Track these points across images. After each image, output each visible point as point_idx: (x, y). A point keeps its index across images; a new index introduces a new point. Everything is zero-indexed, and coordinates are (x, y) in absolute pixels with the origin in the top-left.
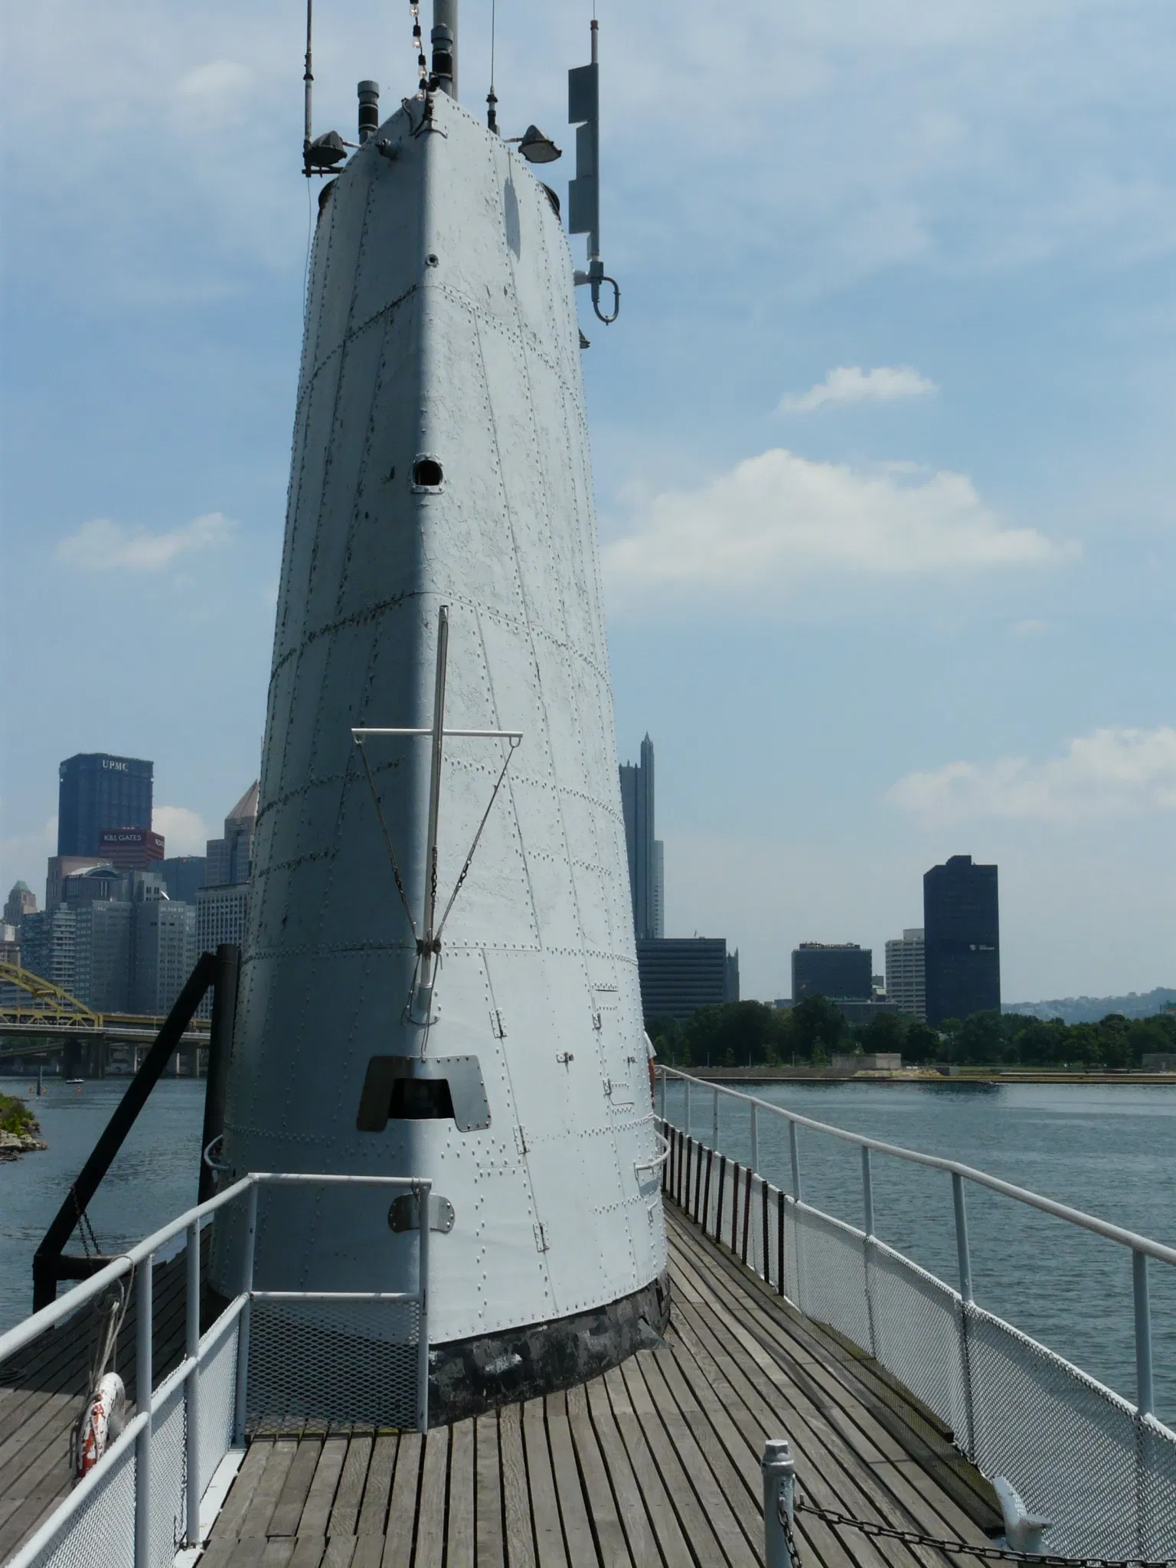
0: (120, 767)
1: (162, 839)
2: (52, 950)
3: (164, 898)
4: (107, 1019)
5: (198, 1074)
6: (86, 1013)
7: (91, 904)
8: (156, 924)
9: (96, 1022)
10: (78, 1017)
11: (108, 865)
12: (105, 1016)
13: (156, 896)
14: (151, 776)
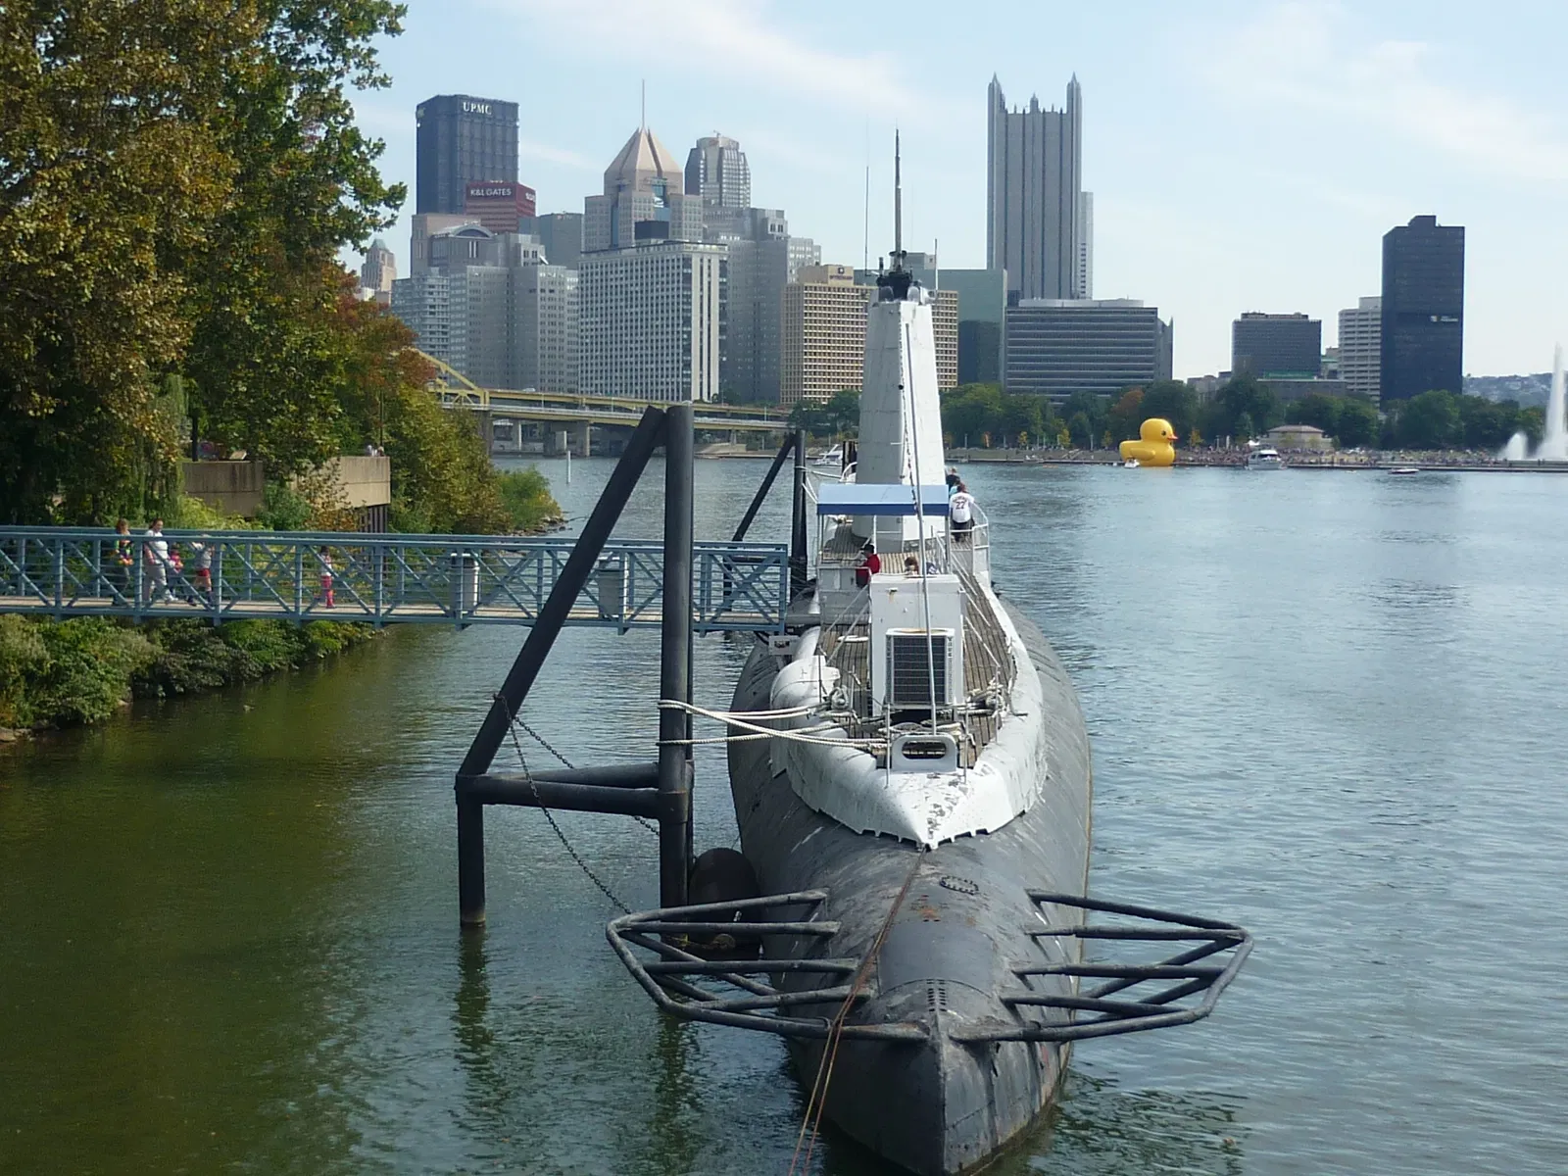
0: (482, 109)
1: (532, 192)
2: (423, 319)
3: (542, 262)
4: (493, 396)
5: (588, 453)
6: (471, 389)
7: (464, 270)
8: (535, 290)
9: (482, 400)
10: (464, 393)
11: (475, 223)
12: (491, 393)
13: (534, 260)
14: (516, 119)
